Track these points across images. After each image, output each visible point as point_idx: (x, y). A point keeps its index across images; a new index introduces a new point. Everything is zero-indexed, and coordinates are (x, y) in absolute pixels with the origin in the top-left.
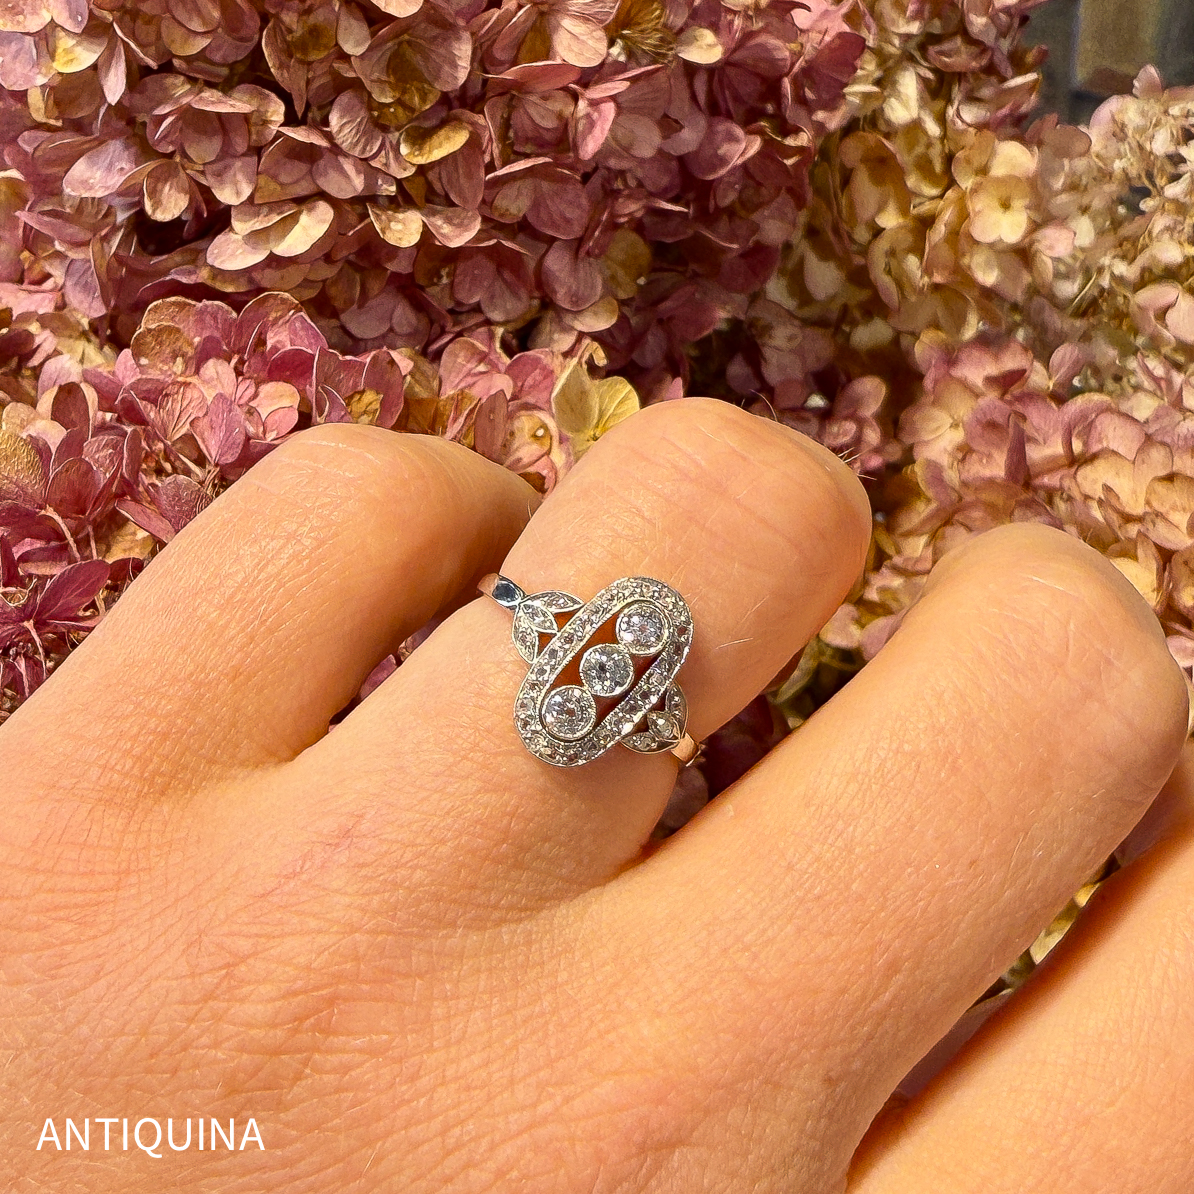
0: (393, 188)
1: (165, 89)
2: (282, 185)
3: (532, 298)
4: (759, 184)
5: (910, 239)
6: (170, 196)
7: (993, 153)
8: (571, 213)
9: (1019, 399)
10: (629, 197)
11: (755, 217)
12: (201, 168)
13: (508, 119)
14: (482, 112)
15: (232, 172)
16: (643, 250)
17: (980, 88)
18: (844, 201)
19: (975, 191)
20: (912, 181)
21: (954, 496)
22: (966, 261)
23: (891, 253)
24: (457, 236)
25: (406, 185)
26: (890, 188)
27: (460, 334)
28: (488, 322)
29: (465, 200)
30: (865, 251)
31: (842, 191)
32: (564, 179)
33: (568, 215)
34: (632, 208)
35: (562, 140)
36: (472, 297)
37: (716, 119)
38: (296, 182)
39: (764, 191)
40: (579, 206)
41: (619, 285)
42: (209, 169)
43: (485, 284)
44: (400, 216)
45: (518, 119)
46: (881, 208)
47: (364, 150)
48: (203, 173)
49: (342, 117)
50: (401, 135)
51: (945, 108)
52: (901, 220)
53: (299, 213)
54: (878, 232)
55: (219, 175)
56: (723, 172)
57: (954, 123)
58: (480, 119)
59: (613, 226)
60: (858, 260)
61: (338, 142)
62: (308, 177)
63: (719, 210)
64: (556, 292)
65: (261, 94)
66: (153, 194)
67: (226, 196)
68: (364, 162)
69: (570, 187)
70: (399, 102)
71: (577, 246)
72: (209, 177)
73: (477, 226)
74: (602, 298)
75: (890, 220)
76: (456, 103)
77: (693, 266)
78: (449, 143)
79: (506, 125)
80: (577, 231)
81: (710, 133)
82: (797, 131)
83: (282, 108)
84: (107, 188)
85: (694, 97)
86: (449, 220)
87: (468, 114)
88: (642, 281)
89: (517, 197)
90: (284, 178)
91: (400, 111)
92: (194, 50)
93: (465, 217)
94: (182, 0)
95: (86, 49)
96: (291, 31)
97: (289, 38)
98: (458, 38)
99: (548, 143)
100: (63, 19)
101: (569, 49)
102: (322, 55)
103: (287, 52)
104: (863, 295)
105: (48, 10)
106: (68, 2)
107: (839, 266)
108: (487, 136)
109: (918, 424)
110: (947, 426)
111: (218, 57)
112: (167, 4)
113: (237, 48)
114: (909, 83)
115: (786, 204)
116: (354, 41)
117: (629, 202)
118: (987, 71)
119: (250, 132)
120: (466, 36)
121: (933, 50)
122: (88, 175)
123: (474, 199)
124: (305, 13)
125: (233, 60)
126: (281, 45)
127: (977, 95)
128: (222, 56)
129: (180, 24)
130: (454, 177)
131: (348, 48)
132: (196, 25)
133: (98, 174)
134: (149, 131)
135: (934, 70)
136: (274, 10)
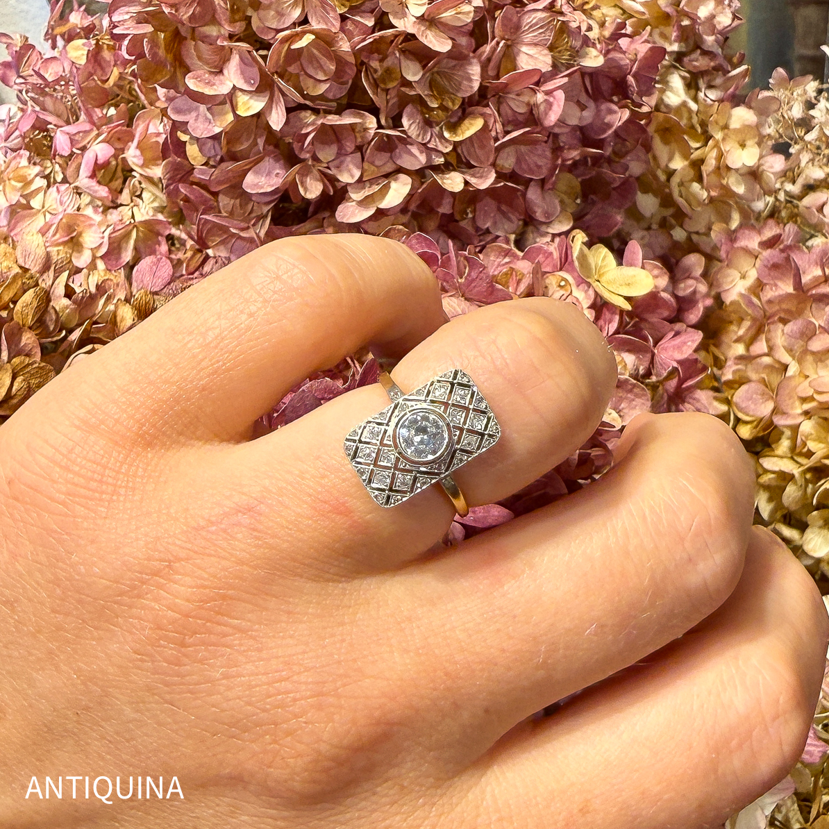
0: (443, 159)
1: (301, 120)
2: (377, 167)
3: (519, 220)
4: (624, 139)
5: (692, 173)
6: (312, 184)
7: (730, 117)
10: (569, 149)
11: (624, 161)
12: (326, 165)
13: (499, 110)
14: (488, 106)
15: (345, 165)
16: (577, 184)
17: (715, 79)
21: (761, 311)
23: (681, 184)
24: (485, 181)
25: (448, 157)
26: (674, 145)
27: (483, 248)
28: (498, 237)
29: (481, 162)
32: (534, 142)
33: (540, 163)
34: (575, 154)
35: (532, 118)
36: (485, 224)
37: (599, 102)
38: (385, 164)
39: (628, 144)
40: (545, 157)
41: (567, 204)
42: (332, 165)
43: (492, 215)
44: (447, 176)
45: (505, 108)
46: (671, 159)
47: (423, 139)
48: (328, 168)
49: (409, 120)
50: (441, 128)
51: (697, 93)
52: (686, 163)
53: (389, 182)
54: (670, 174)
55: (338, 167)
56: (610, 132)
57: (706, 101)
58: (488, 111)
59: (565, 166)
60: (666, 191)
61: (410, 134)
62: (391, 161)
64: (535, 212)
65: (359, 114)
66: (302, 183)
67: (345, 178)
68: (424, 146)
69: (537, 147)
70: (442, 108)
71: (543, 182)
72: (333, 169)
73: (493, 176)
74: (561, 212)
75: (678, 164)
77: (592, 196)
78: (471, 127)
80: (544, 173)
81: (598, 111)
82: (640, 106)
83: (375, 120)
84: (273, 186)
85: (586, 89)
86: (473, 176)
87: (480, 109)
88: (578, 201)
89: (507, 158)
90: (378, 163)
91: (441, 112)
92: (321, 92)
93: (483, 172)
94: (311, 62)
95: (256, 100)
96: (376, 71)
97: (375, 76)
98: (470, 64)
99: (521, 122)
100: (241, 84)
101: (528, 63)
102: (395, 84)
103: (375, 85)
104: (670, 211)
105: (231, 81)
106: (242, 73)
107: (655, 195)
108: (493, 120)
109: (721, 280)
110: (738, 278)
111: (330, 96)
112: (301, 64)
113: (340, 89)
114: (676, 81)
115: (640, 151)
116: (413, 73)
117: (571, 151)
118: (717, 69)
119: (356, 137)
120: (475, 61)
121: (686, 60)
122: (256, 181)
123: (488, 160)
124: (381, 61)
125: (339, 96)
126: (372, 80)
127: (713, 84)
128: (334, 96)
129: (311, 77)
130: (472, 150)
131: (410, 78)
132: (321, 77)
133: (263, 179)
134: (296, 146)
135: (689, 72)
136: (366, 61)
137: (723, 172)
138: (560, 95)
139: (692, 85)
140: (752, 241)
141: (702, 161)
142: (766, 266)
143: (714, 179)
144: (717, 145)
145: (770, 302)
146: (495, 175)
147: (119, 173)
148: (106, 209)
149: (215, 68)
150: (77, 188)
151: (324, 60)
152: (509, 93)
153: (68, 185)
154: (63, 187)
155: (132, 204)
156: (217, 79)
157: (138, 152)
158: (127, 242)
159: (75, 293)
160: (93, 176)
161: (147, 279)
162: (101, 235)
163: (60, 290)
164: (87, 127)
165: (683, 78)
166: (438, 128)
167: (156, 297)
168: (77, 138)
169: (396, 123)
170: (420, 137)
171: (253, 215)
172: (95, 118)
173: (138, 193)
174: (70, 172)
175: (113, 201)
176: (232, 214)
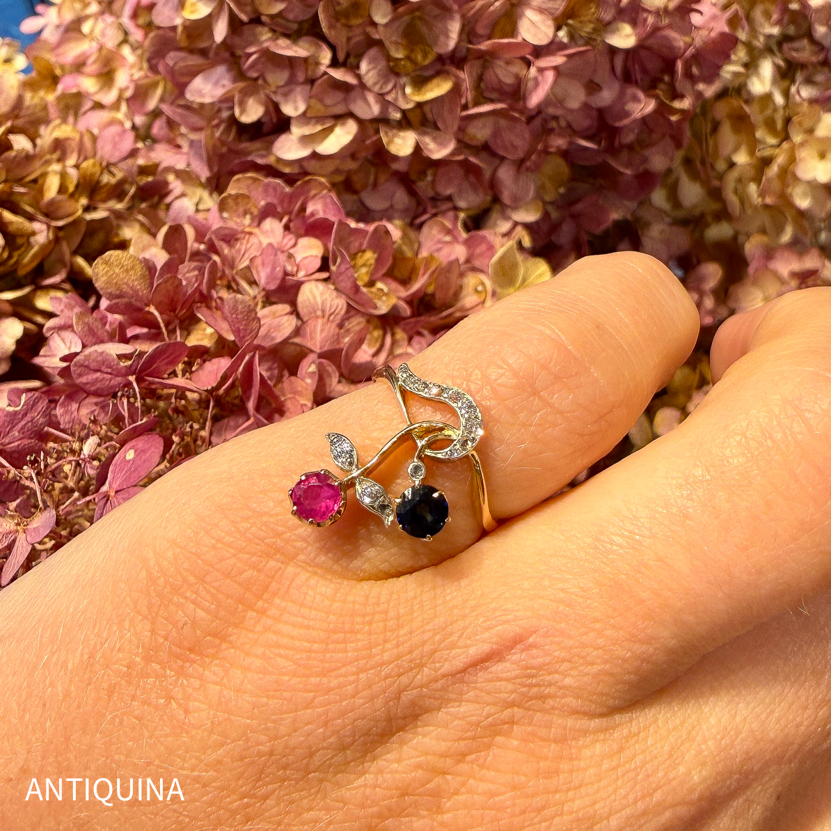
0: (398, 116)
1: (254, 35)
2: (326, 106)
3: (486, 195)
4: (651, 131)
5: (752, 173)
6: (252, 106)
7: (818, 120)
8: (519, 142)
10: (559, 134)
11: (647, 152)
12: (273, 89)
13: (481, 75)
14: (462, 69)
15: (292, 95)
16: (565, 169)
18: (711, 143)
19: (802, 144)
20: (759, 134)
22: (789, 190)
24: (438, 151)
25: (408, 114)
26: (744, 137)
27: (435, 215)
28: (456, 209)
29: (446, 127)
30: (721, 177)
31: (711, 136)
32: (515, 119)
33: (515, 144)
34: (559, 142)
36: (446, 190)
37: (627, 85)
38: (335, 105)
39: (654, 135)
40: (523, 138)
41: (546, 191)
42: (280, 91)
43: (456, 183)
44: (402, 134)
45: (489, 76)
46: (736, 150)
47: (381, 88)
48: (275, 93)
49: (369, 64)
51: (790, 86)
52: (749, 160)
53: (335, 126)
54: (732, 165)
55: (286, 95)
56: (626, 122)
57: (795, 98)
58: (461, 74)
59: (546, 152)
60: (716, 183)
61: (365, 81)
62: (343, 103)
63: (622, 146)
64: (502, 193)
65: (317, 44)
66: (241, 103)
67: (288, 110)
68: (381, 97)
69: (518, 125)
70: (408, 59)
71: (520, 164)
72: (279, 96)
73: (451, 146)
74: (533, 199)
75: (741, 158)
76: (448, 61)
78: (438, 89)
79: (480, 79)
80: (521, 154)
81: (621, 95)
82: (681, 96)
83: (330, 55)
84: (213, 96)
85: (613, 69)
86: (434, 139)
88: (562, 190)
89: (482, 128)
90: (327, 102)
91: (408, 63)
92: (276, 11)
93: (445, 138)
95: (205, 4)
96: (340, 3)
97: (338, 8)
98: (452, 18)
101: (528, 31)
102: (359, 22)
103: (335, 17)
104: (715, 206)
111: (289, 16)
113: (304, 11)
114: (767, 68)
115: (668, 145)
116: (381, 14)
117: (559, 138)
118: (823, 63)
119: (307, 69)
120: (457, 16)
121: (787, 46)
122: (202, 87)
123: (452, 127)
125: (300, 19)
126: (331, 13)
127: (814, 79)
128: (293, 16)
131: (377, 19)
133: (209, 87)
135: (785, 60)
139: (785, 75)
140: (786, 266)
141: (767, 162)
143: (776, 185)
144: (791, 150)
146: (454, 146)
152: (497, 59)
165: (776, 65)
170: (378, 86)
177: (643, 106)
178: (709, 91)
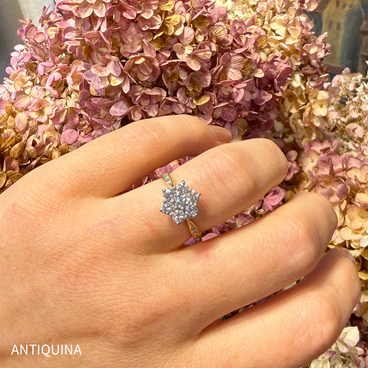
0: (191, 111)
1: (136, 89)
2: (164, 111)
4: (270, 105)
5: (299, 115)
6: (137, 115)
7: (318, 94)
8: (232, 115)
9: (329, 155)
10: (244, 111)
11: (269, 113)
12: (144, 107)
13: (217, 93)
14: (212, 92)
15: (151, 109)
16: (246, 123)
17: (314, 78)
18: (283, 107)
19: (314, 103)
20: (299, 101)
21: (316, 179)
22: (312, 120)
23: (294, 119)
25: (194, 110)
26: (293, 103)
29: (207, 113)
30: (288, 119)
31: (282, 104)
32: (231, 107)
34: (246, 113)
35: (230, 97)
37: (260, 90)
38: (167, 110)
39: (271, 107)
40: (233, 113)
41: (241, 131)
45: (219, 93)
46: (291, 108)
47: (184, 102)
48: (145, 109)
49: (180, 94)
50: (193, 98)
51: (306, 82)
52: (297, 111)
54: (290, 114)
55: (149, 109)
56: (263, 103)
57: (308, 86)
58: (212, 94)
59: (241, 118)
60: (287, 121)
61: (179, 100)
62: (170, 109)
63: (261, 112)
65: (160, 89)
66: (134, 114)
67: (150, 114)
68: (185, 105)
69: (231, 109)
70: (193, 90)
71: (232, 123)
73: (211, 120)
74: (238, 135)
75: (294, 111)
77: (254, 125)
78: (205, 100)
79: (217, 95)
80: (233, 119)
81: (260, 93)
82: (278, 92)
83: (166, 93)
84: (121, 113)
85: (256, 85)
86: (203, 118)
87: (209, 93)
88: (246, 130)
89: (218, 112)
90: (165, 109)
91: (193, 92)
92: (145, 80)
93: (208, 117)
94: (142, 67)
95: (119, 80)
96: (168, 74)
97: (168, 76)
98: (207, 75)
99: (226, 98)
100: (113, 73)
101: (231, 76)
102: (175, 80)
103: (168, 79)
104: (287, 130)
105: (109, 71)
106: (114, 68)
107: (282, 123)
108: (214, 98)
109: (303, 162)
110: (310, 162)
111: (149, 81)
112: (139, 68)
113: (153, 78)
114: (298, 77)
115: (276, 110)
116: (183, 76)
117: (245, 112)
118: (316, 74)
119: (157, 99)
120: (209, 74)
121: (303, 69)
122: (115, 110)
123: (210, 113)
124: (171, 70)
125: (153, 81)
126: (166, 78)
127: (314, 79)
128: (151, 81)
129: (142, 73)
130: (204, 107)
131: (182, 78)
132: (146, 74)
133: (118, 110)
134: (133, 99)
135: (303, 74)
136: (165, 70)
137: (312, 116)
138: (242, 91)
139: (304, 79)
140: (318, 148)
141: (303, 111)
142: (320, 161)
143: (307, 119)
144: (311, 106)
145: (319, 176)
146: (212, 120)
147: (63, 84)
148: (56, 99)
149: (104, 64)
150: (45, 89)
151: (148, 68)
152: (223, 87)
153: (41, 87)
154: (39, 87)
155: (66, 98)
156: (104, 69)
157: (71, 79)
158: (63, 114)
159: (36, 143)
160: (51, 85)
161: (67, 138)
162: (52, 110)
163: (30, 142)
164: (52, 64)
165: (301, 76)
166: (191, 98)
167: (70, 146)
168: (47, 69)
169: (174, 95)
170: (184, 101)
171: (114, 119)
172: (56, 61)
173: (70, 94)
174: (42, 82)
175: (59, 96)
176: (105, 117)
177: (268, 97)
178: (284, 88)
